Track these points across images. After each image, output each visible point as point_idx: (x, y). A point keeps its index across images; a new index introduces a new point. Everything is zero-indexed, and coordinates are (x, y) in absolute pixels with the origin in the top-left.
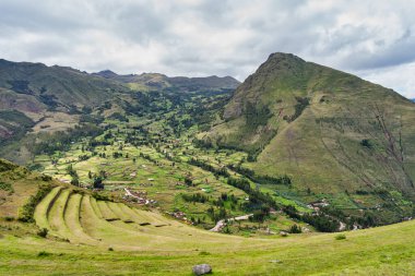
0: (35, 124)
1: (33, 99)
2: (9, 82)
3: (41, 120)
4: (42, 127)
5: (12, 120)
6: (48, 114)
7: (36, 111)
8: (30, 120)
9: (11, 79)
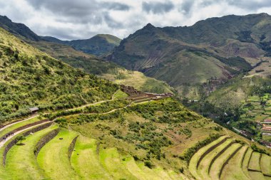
0: (252, 68)
1: (254, 46)
2: (236, 34)
3: (258, 65)
4: (257, 72)
5: (234, 65)
6: (264, 59)
7: (255, 57)
8: (249, 64)
9: (237, 30)
